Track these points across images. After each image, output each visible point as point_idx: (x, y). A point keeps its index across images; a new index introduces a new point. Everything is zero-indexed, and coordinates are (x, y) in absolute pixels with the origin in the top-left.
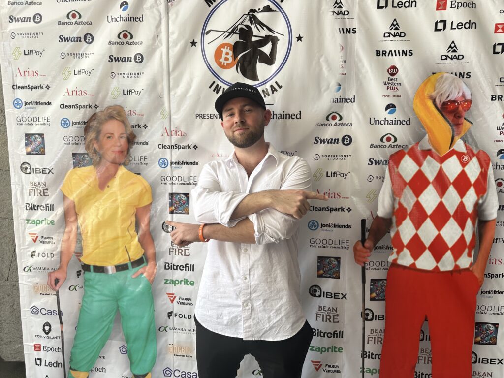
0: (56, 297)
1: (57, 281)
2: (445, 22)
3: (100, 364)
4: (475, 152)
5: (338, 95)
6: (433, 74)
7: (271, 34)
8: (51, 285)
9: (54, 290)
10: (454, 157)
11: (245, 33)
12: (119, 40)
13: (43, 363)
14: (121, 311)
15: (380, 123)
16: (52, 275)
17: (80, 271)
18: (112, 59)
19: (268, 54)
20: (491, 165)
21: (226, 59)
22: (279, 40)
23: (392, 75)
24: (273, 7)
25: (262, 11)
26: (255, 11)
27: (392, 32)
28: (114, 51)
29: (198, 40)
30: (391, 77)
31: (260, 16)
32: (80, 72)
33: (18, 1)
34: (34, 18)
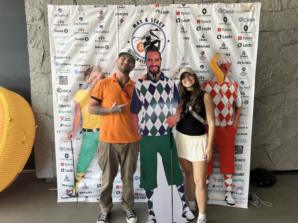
0: (71, 143)
1: (71, 136)
2: (221, 35)
3: (89, 170)
4: (233, 82)
5: (183, 62)
6: (217, 54)
7: (158, 39)
8: (69, 138)
9: (70, 140)
10: (225, 84)
11: (148, 39)
12: (99, 40)
13: (65, 170)
15: (198, 72)
16: (69, 133)
17: (82, 132)
18: (96, 47)
19: (157, 46)
20: (238, 87)
21: (141, 48)
22: (161, 42)
23: (203, 54)
24: (159, 29)
25: (155, 31)
26: (152, 30)
27: (202, 39)
28: (97, 44)
29: (130, 41)
30: (202, 55)
31: (154, 32)
32: (83, 52)
33: (58, 24)
34: (65, 30)
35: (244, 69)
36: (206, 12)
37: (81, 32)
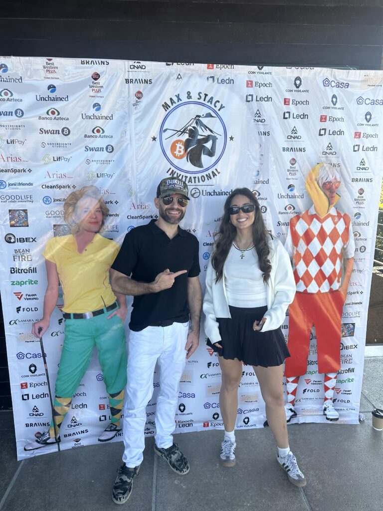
0: (39, 343)
1: (40, 330)
2: (325, 130)
4: (342, 215)
5: (257, 178)
6: (318, 164)
8: (35, 333)
9: (38, 337)
12: (93, 134)
13: (30, 397)
14: (98, 346)
15: (284, 197)
16: (36, 325)
17: (62, 319)
18: (87, 149)
19: (210, 148)
20: (351, 223)
21: (180, 152)
22: (217, 139)
23: (293, 164)
24: (213, 114)
25: (205, 117)
27: (293, 135)
29: (158, 137)
30: (292, 166)
32: (59, 159)
34: (16, 112)
36: (300, 84)
37: (53, 116)
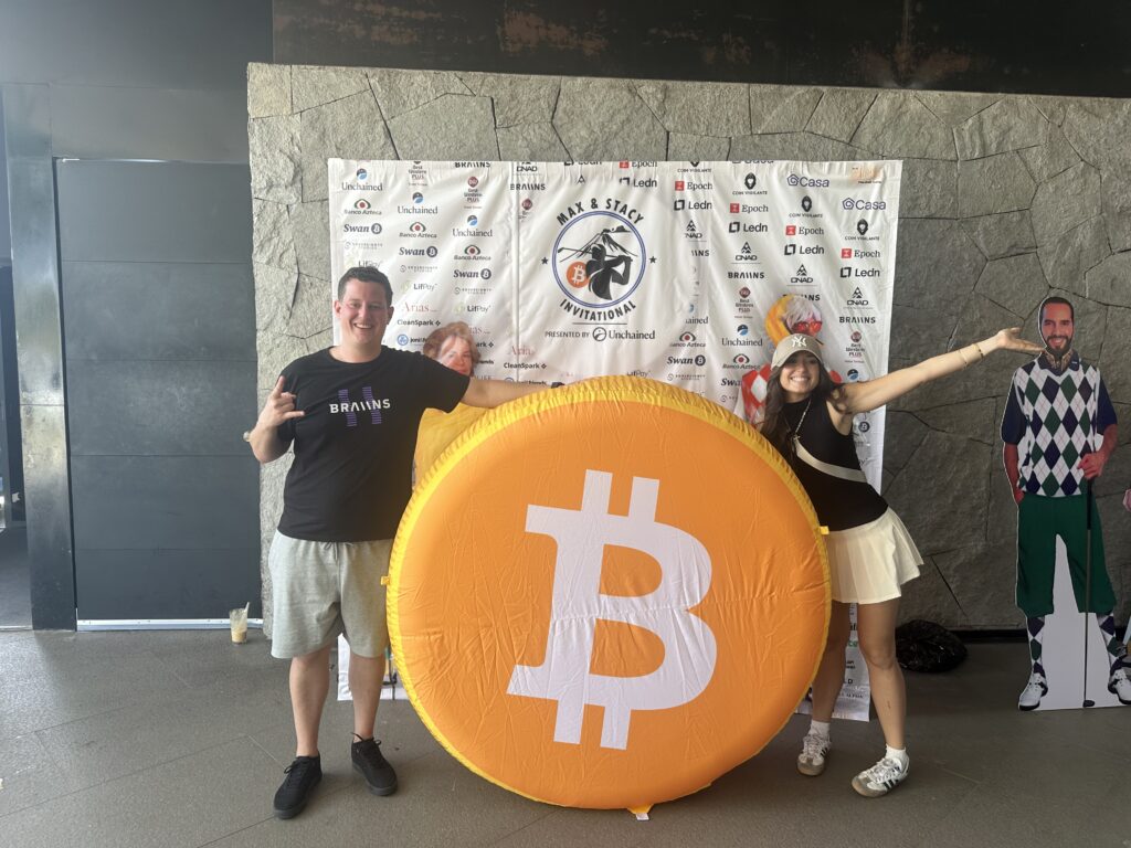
2: (794, 246)
5: (691, 316)
6: (784, 296)
7: (624, 254)
11: (598, 253)
15: (732, 343)
18: (457, 274)
19: (621, 273)
21: (579, 278)
22: (632, 261)
23: (745, 296)
24: (626, 227)
25: (616, 231)
26: (608, 231)
27: (744, 255)
28: (460, 265)
29: (550, 259)
31: (615, 237)
32: (421, 286)
33: (355, 209)
34: (373, 228)
35: (856, 337)
36: (754, 184)
37: (417, 233)
